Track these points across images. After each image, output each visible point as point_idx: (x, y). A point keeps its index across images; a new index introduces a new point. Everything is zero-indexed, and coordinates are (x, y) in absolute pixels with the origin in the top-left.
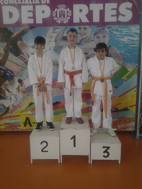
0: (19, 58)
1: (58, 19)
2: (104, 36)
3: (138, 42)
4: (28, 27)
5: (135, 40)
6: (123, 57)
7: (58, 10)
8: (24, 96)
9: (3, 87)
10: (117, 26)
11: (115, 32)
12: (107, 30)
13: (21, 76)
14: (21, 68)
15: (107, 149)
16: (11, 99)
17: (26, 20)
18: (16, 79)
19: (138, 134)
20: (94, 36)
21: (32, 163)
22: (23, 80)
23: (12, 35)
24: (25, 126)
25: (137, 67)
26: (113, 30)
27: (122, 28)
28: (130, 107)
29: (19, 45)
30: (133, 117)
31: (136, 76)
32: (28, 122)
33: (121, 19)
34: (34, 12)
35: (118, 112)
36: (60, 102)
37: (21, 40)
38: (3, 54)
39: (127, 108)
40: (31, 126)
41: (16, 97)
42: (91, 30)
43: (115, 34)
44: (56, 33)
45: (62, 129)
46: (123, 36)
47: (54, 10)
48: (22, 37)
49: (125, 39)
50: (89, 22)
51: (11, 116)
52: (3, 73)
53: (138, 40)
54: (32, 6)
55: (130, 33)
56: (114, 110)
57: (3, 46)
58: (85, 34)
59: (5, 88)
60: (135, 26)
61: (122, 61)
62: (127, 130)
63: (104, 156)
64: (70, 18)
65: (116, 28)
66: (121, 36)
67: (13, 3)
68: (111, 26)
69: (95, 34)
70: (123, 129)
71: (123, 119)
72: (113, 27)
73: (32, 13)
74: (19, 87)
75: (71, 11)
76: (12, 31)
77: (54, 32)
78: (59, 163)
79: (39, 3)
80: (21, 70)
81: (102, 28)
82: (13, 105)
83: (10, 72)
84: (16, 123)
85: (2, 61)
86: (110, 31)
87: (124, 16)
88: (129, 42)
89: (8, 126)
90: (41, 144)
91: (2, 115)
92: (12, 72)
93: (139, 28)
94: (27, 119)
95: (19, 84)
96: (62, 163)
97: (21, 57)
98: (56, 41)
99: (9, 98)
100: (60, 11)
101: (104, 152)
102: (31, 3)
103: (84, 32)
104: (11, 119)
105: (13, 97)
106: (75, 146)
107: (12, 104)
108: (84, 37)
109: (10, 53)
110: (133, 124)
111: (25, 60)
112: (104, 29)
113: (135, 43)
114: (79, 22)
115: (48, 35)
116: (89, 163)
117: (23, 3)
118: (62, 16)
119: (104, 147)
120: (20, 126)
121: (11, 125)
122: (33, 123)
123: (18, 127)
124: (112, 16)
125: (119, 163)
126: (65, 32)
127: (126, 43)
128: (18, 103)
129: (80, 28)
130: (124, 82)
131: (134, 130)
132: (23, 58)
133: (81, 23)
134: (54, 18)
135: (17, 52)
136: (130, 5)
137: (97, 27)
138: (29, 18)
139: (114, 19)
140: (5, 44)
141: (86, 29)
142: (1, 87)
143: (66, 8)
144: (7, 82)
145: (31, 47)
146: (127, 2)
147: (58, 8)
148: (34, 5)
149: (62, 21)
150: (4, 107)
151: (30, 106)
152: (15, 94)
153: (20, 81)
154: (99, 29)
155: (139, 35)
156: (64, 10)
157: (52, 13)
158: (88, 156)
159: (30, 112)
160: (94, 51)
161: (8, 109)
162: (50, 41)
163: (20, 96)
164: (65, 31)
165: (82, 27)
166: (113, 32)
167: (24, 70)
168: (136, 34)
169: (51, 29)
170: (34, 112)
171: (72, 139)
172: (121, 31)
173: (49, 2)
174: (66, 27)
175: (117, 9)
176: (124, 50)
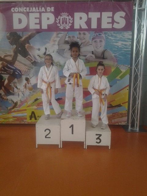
0: (27, 59)
1: (61, 25)
2: (101, 41)
3: (131, 46)
4: (34, 32)
5: (127, 44)
6: (117, 59)
7: (61, 17)
8: (30, 93)
9: (12, 84)
10: (112, 32)
11: (110, 37)
12: (103, 35)
13: (28, 75)
14: (28, 68)
15: (99, 137)
16: (19, 95)
17: (33, 26)
18: (24, 77)
19: (130, 128)
20: (92, 40)
21: (37, 147)
22: (30, 78)
23: (20, 39)
24: (31, 119)
25: (129, 69)
26: (108, 35)
27: (116, 34)
28: (123, 104)
29: (27, 47)
30: (125, 113)
31: (128, 76)
32: (33, 115)
33: (116, 26)
34: (40, 19)
35: (112, 108)
36: (61, 99)
37: (28, 43)
38: (13, 56)
39: (120, 104)
40: (36, 119)
41: (23, 93)
42: (89, 35)
43: (110, 39)
44: (59, 37)
45: (63, 119)
46: (117, 41)
47: (58, 18)
48: (30, 41)
49: (119, 44)
50: (87, 28)
51: (19, 110)
52: (12, 72)
53: (130, 45)
54: (38, 14)
55: (123, 38)
56: (109, 106)
57: (13, 48)
58: (84, 39)
59: (14, 85)
60: (128, 32)
61: (116, 63)
62: (120, 124)
63: (97, 142)
64: (71, 24)
65: (111, 34)
66: (115, 41)
67: (22, 11)
68: (107, 31)
69: (93, 39)
70: (117, 123)
71: (117, 114)
72: (109, 33)
73: (38, 19)
74: (26, 85)
75: (72, 19)
76: (21, 35)
77: (57, 37)
78: (59, 147)
79: (44, 11)
80: (28, 69)
81: (99, 33)
82: (21, 101)
83: (18, 71)
84: (23, 116)
85: (12, 61)
86: (106, 36)
87: (118, 23)
88: (122, 46)
89: (16, 119)
90: (45, 131)
91: (11, 109)
92: (20, 71)
93: (131, 34)
94: (33, 113)
95: (26, 82)
96: (62, 147)
97: (28, 58)
98: (58, 45)
99: (17, 94)
100: (63, 19)
101: (97, 139)
102: (38, 11)
103: (83, 37)
104: (18, 113)
105: (21, 93)
106: (73, 133)
107: (20, 99)
108: (84, 41)
109: (18, 54)
110: (126, 118)
111: (32, 60)
112: (101, 35)
113: (127, 47)
114: (79, 28)
115: (52, 39)
116: (84, 148)
117: (31, 11)
118: (65, 23)
119: (97, 135)
120: (26, 119)
121: (18, 118)
122: (38, 117)
123: (24, 120)
124: (108, 23)
125: (110, 148)
126: (67, 37)
127: (120, 47)
128: (25, 99)
129: (80, 34)
130: (118, 82)
131: (126, 124)
132: (30, 59)
133: (81, 29)
134: (58, 25)
135: (25, 54)
136: (123, 14)
137: (95, 33)
138: (36, 24)
139: (110, 26)
140: (15, 46)
141: (85, 34)
142: (10, 84)
143: (68, 16)
144: (16, 80)
145: (37, 49)
146: (121, 11)
147: (61, 16)
148: (40, 13)
149: (64, 27)
150: (12, 102)
151: (35, 101)
152: (22, 91)
153: (27, 79)
154: (97, 35)
155: (131, 41)
156: (66, 17)
157: (56, 20)
158: (83, 142)
159: (35, 107)
160: (91, 54)
161: (16, 104)
162: (54, 44)
163: (27, 92)
164: (67, 35)
165: (82, 32)
166: (109, 37)
167: (30, 70)
168: (129, 39)
169: (55, 34)
170: (39, 107)
171: (70, 127)
172: (116, 37)
173: (53, 11)
174: (68, 33)
175: (113, 18)
176: (118, 53)
